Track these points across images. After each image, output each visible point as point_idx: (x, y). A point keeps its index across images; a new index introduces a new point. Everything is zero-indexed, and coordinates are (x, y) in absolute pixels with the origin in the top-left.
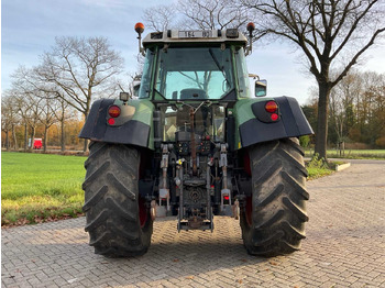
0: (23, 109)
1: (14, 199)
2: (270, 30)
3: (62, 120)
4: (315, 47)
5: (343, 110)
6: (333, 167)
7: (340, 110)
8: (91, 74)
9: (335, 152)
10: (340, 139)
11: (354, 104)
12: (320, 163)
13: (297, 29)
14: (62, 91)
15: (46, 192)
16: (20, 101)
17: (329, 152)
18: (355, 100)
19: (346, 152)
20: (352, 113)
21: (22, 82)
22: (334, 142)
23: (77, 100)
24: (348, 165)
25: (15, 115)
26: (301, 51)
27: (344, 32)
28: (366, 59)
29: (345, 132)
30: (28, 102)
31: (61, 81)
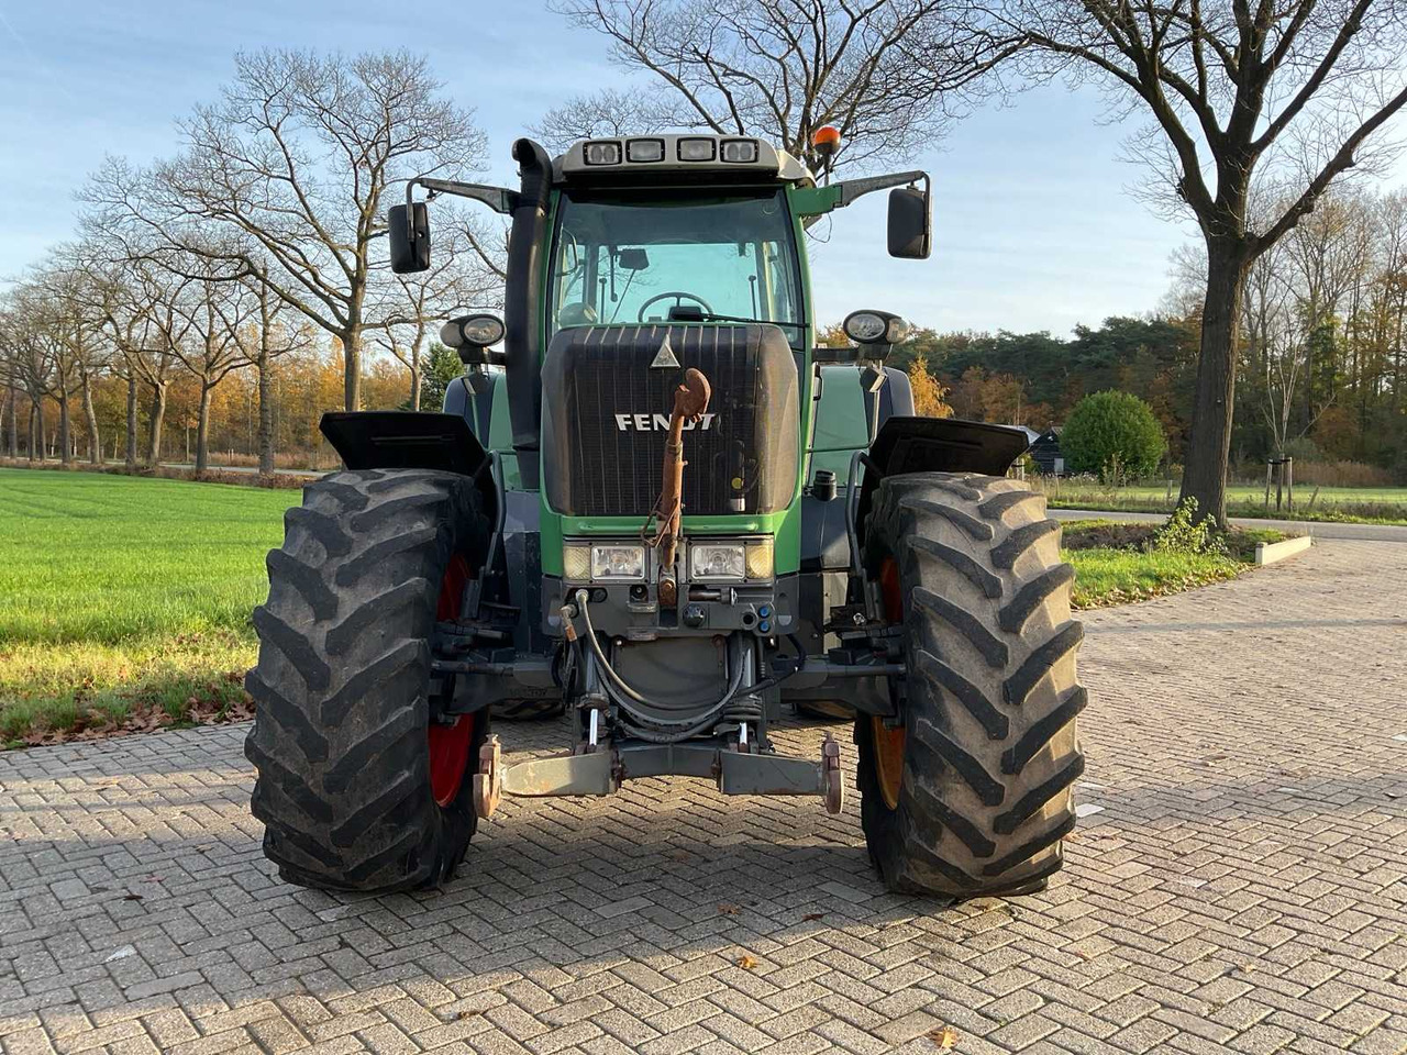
0: (121, 317)
1: (111, 640)
2: (1034, 38)
3: (260, 360)
4: (1199, 102)
5: (1298, 340)
6: (1246, 550)
7: (1288, 338)
8: (365, 191)
9: (1257, 496)
10: (1280, 446)
11: (1342, 315)
12: (1200, 534)
13: (1134, 34)
14: (260, 253)
15: (221, 619)
16: (111, 290)
17: (1235, 495)
18: (1345, 300)
19: (1301, 496)
20: (1330, 352)
21: (116, 220)
22: (1258, 457)
23: (318, 286)
24: (1303, 543)
25: (91, 339)
26: (1146, 116)
27: (1312, 45)
28: (1390, 151)
29: (1302, 422)
30: (138, 290)
31: (256, 215)
